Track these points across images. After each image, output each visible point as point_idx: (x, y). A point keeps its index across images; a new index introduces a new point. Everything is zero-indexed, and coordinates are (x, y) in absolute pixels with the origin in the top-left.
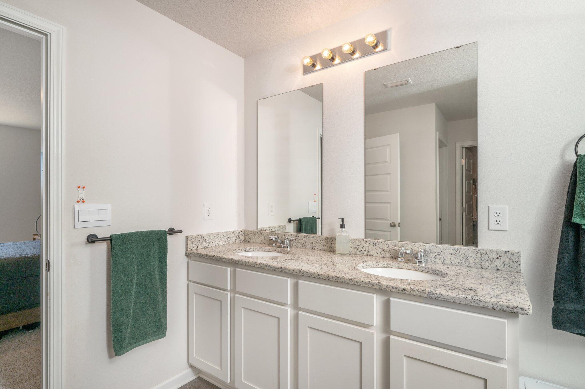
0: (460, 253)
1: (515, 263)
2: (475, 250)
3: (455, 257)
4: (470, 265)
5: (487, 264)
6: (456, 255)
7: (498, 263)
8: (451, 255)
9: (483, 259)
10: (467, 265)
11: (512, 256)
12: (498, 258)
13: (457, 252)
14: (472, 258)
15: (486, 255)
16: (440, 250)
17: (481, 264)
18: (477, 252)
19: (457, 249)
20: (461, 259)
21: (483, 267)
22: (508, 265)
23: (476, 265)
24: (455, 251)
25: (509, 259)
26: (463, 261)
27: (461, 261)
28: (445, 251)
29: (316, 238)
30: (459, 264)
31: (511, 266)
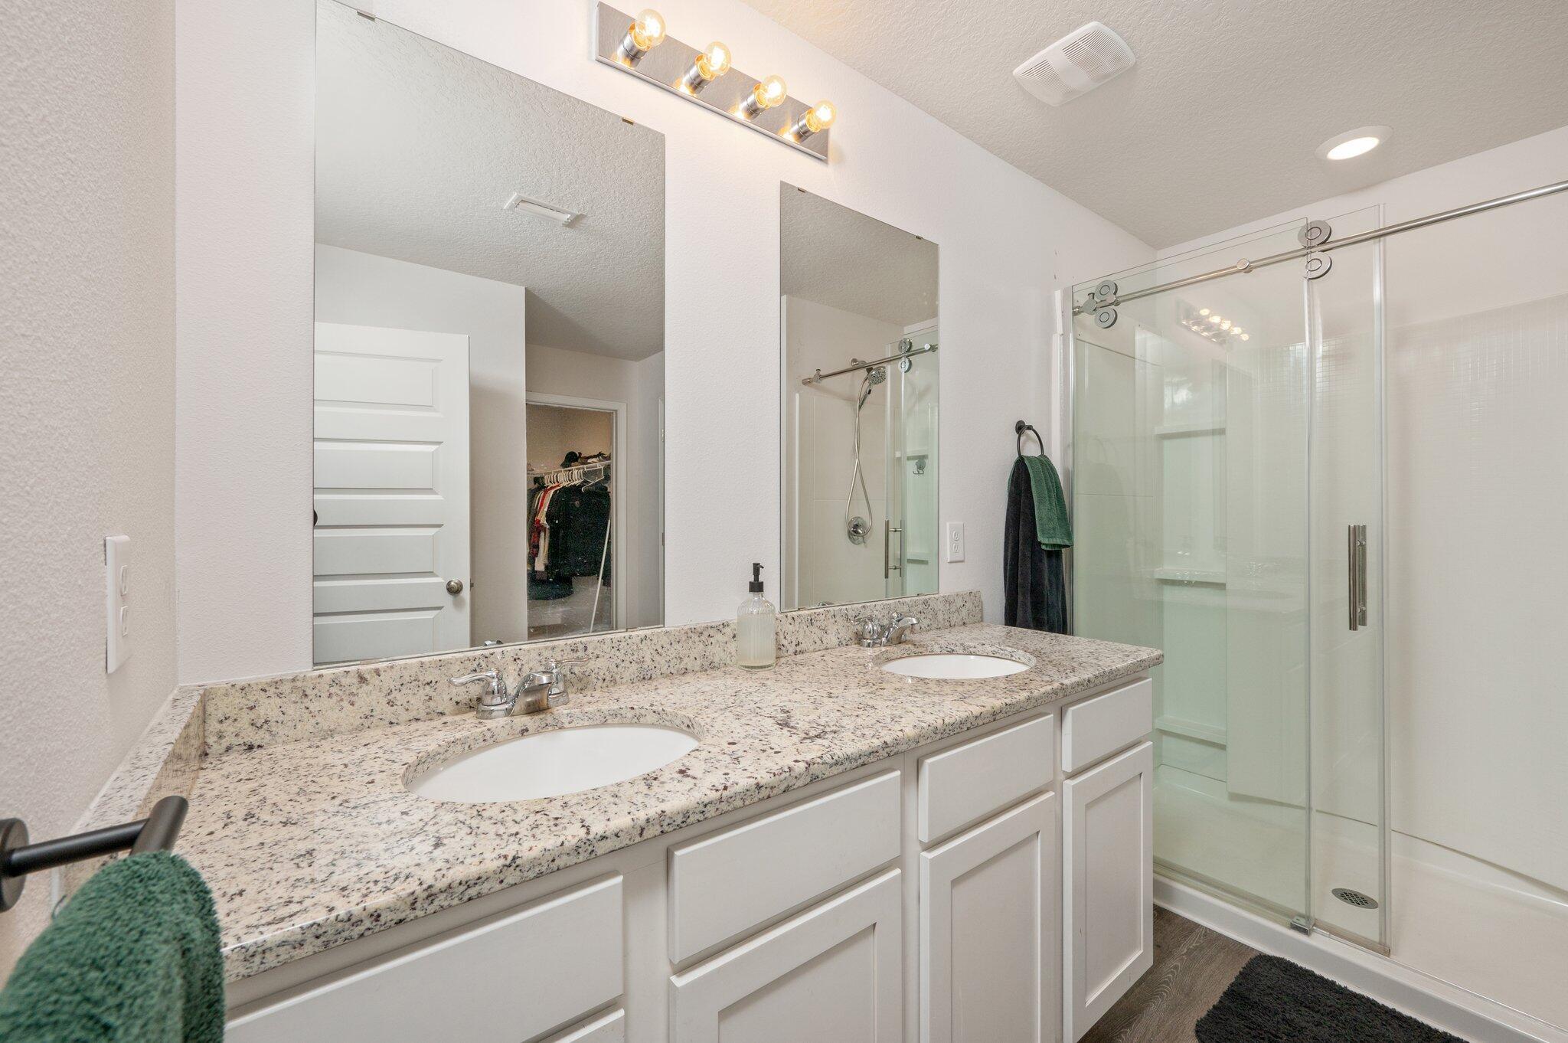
1: (977, 608)
2: (944, 599)
5: (955, 619)
6: (925, 613)
7: (964, 613)
9: (951, 611)
11: (975, 598)
12: (964, 606)
13: (926, 608)
14: (941, 613)
19: (926, 601)
20: (931, 617)
21: (952, 625)
25: (972, 604)
29: (655, 641)
31: (974, 614)
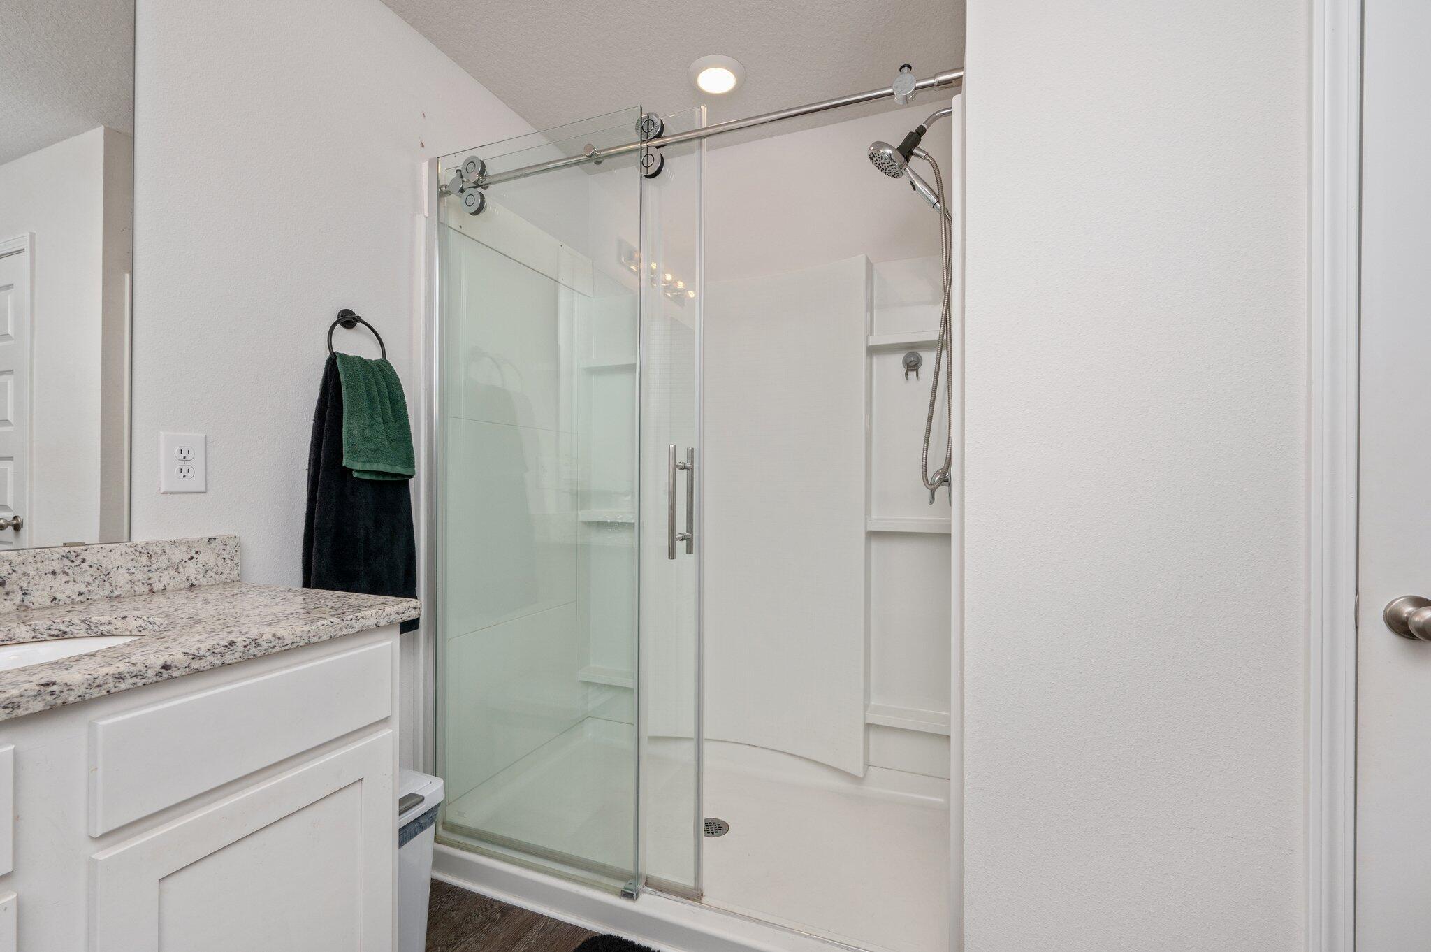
0: (85, 566)
1: (228, 561)
2: (132, 549)
3: (67, 578)
4: (116, 593)
5: (165, 579)
6: (71, 573)
7: (192, 570)
8: (51, 576)
9: (154, 567)
10: (106, 593)
11: (223, 547)
12: (192, 558)
13: (75, 564)
14: (122, 571)
15: (164, 557)
16: (8, 567)
17: (149, 582)
18: (137, 554)
19: (75, 554)
20: (90, 579)
21: (155, 589)
22: (215, 570)
23: (136, 589)
24: (66, 561)
25: (215, 556)
26: (93, 587)
27: (90, 588)
28: (30, 569)
30: (81, 598)
31: (221, 570)
